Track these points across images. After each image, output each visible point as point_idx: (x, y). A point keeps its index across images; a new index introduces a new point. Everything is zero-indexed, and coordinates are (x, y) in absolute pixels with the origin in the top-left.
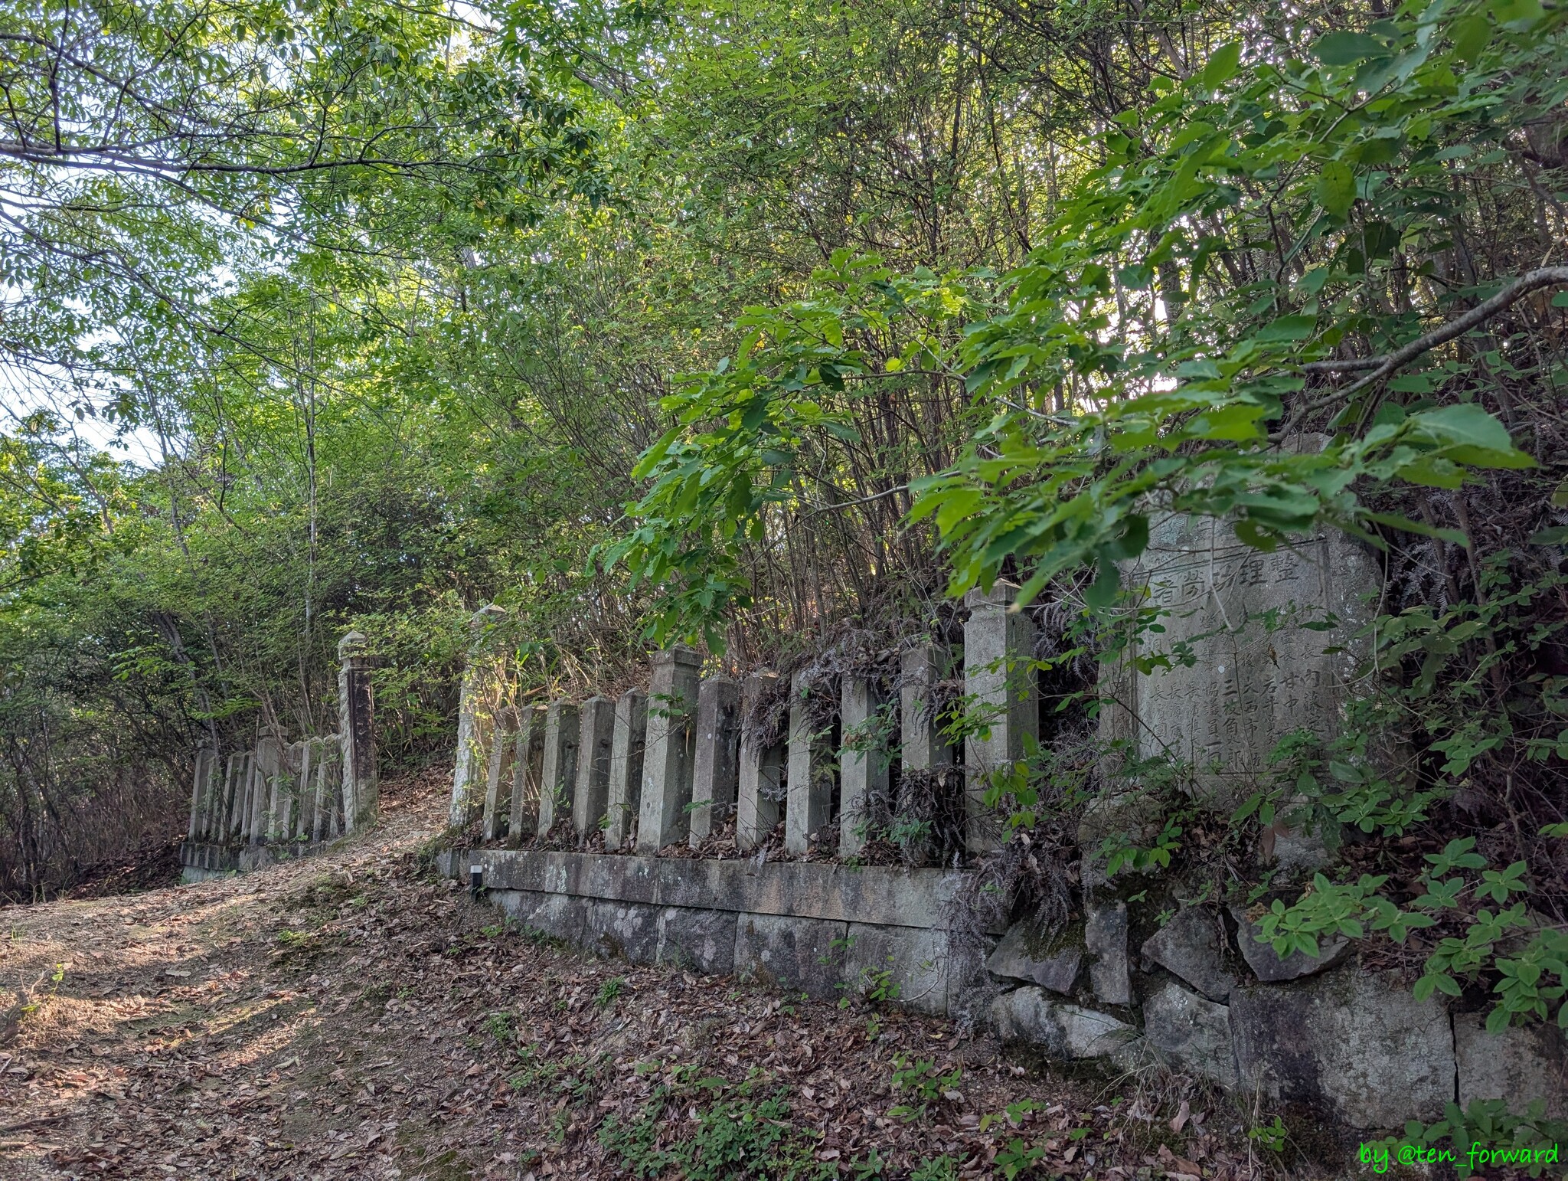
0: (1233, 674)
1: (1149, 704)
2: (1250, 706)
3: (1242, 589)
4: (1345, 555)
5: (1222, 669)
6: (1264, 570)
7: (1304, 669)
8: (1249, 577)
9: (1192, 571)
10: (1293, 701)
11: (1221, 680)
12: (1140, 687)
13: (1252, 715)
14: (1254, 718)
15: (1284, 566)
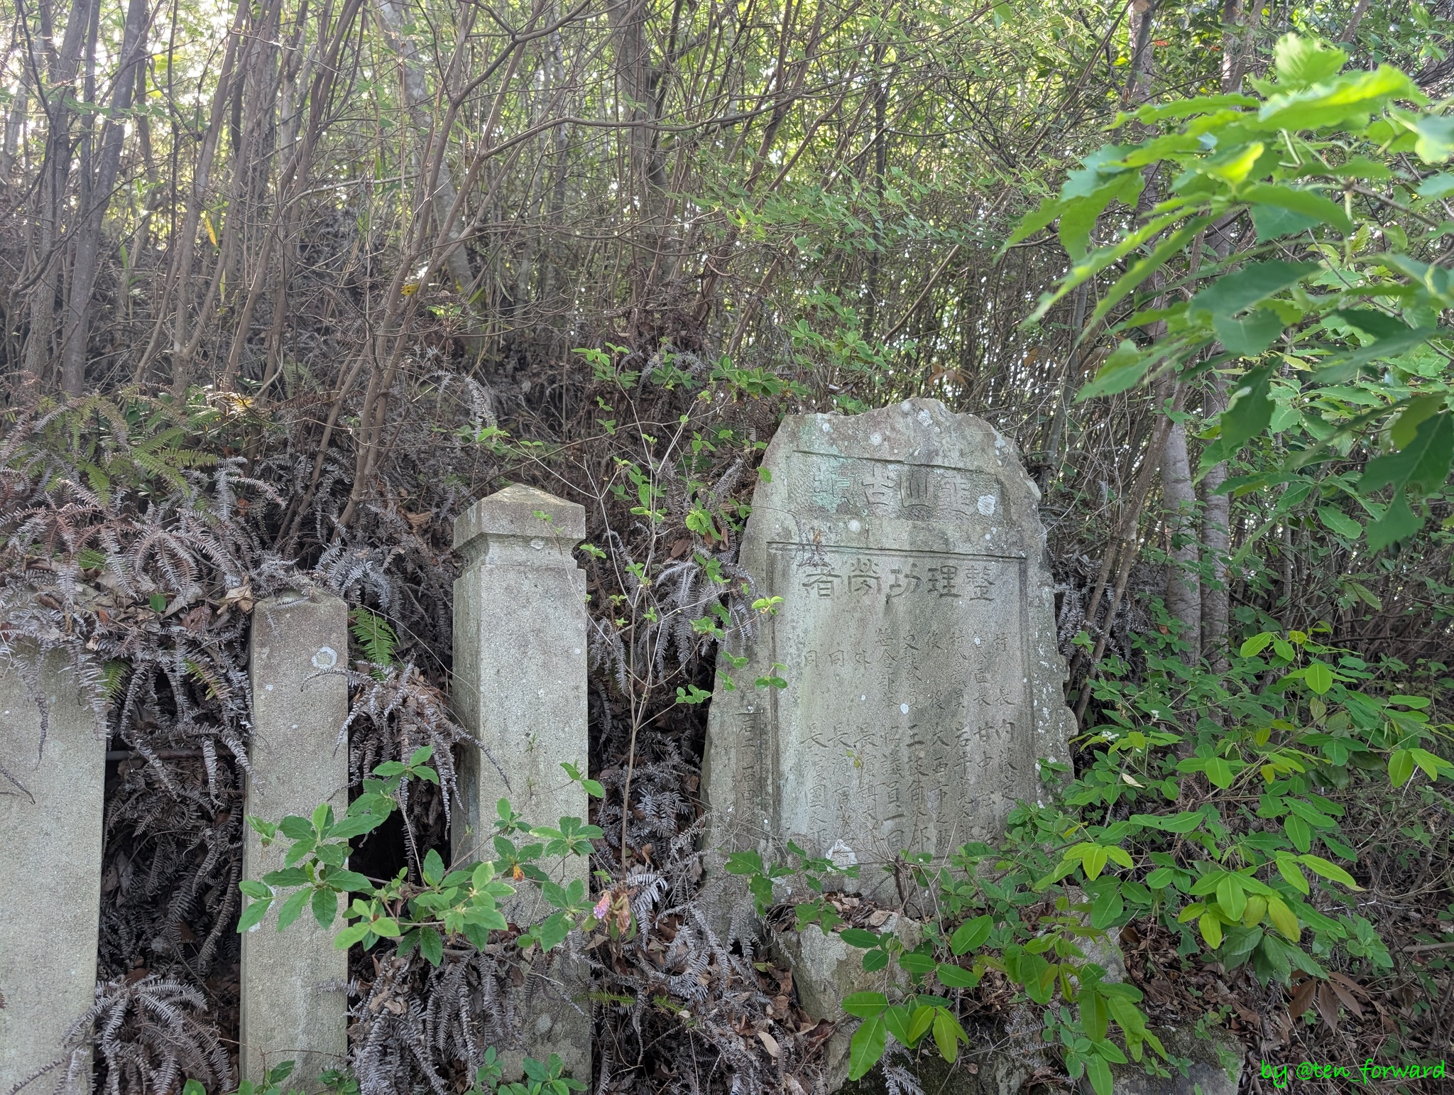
0: (918, 716)
1: (800, 754)
2: (940, 761)
3: (931, 600)
4: (1042, 584)
5: (905, 708)
6: (959, 580)
7: (999, 718)
8: (940, 585)
9: (863, 559)
10: (987, 758)
11: (905, 723)
12: (783, 725)
13: (941, 775)
14: (943, 780)
15: (980, 581)
